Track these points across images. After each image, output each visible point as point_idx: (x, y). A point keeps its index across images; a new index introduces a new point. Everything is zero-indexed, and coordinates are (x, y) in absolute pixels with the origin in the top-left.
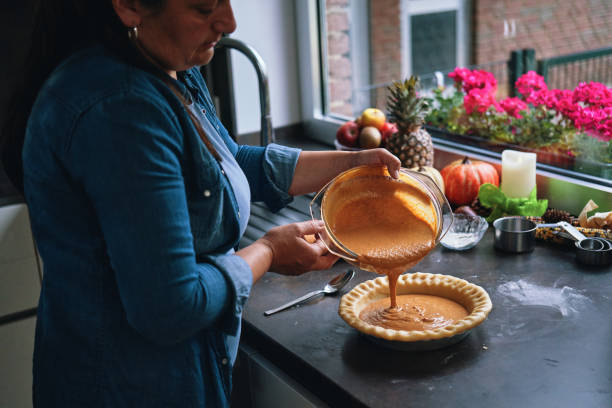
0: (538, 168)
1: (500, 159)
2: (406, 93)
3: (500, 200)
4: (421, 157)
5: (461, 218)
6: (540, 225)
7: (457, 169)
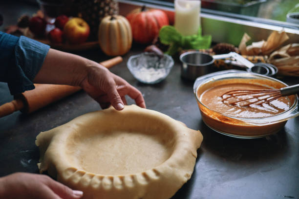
0: (202, 12)
1: (173, 7)
3: (176, 38)
4: (110, 8)
5: (153, 56)
6: (216, 57)
7: (139, 16)
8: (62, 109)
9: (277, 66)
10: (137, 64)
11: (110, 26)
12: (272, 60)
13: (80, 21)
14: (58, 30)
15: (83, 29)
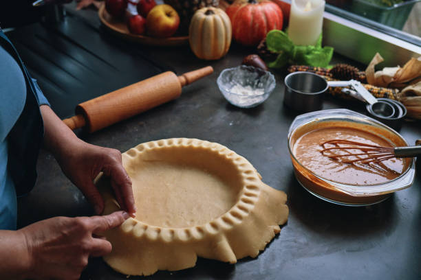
6: (331, 83)
7: (244, 9)
8: (130, 131)
9: (407, 106)
10: (231, 80)
11: (205, 22)
12: (403, 96)
13: (168, 8)
14: (140, 18)
15: (171, 21)
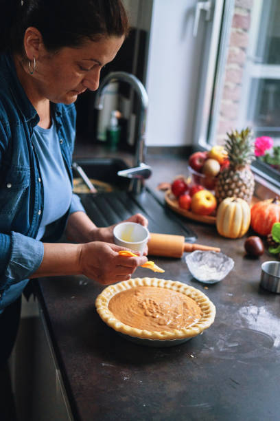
2: (239, 139)
